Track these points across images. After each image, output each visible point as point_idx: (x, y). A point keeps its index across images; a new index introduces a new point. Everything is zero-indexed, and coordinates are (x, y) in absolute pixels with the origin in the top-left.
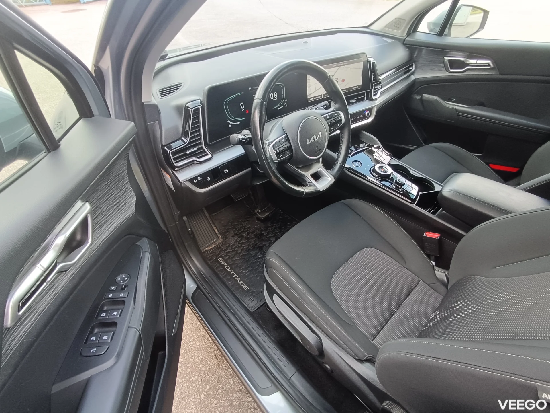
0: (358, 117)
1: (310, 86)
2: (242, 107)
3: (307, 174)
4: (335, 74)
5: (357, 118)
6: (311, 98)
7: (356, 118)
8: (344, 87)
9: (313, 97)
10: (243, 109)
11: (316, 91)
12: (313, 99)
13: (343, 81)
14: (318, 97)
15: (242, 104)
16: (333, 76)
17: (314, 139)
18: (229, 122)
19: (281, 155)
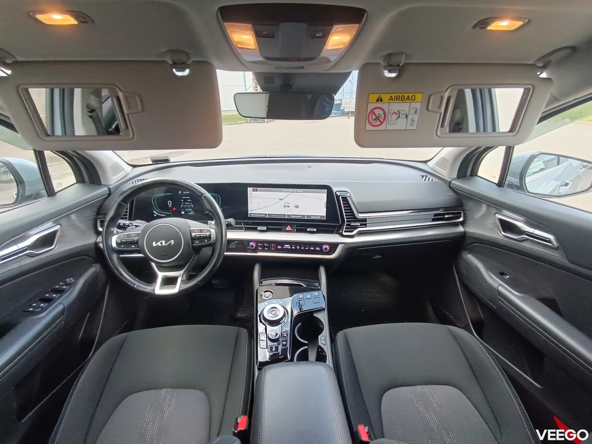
0: (313, 248)
1: (252, 203)
2: (170, 204)
3: (161, 275)
4: (284, 198)
5: (311, 248)
6: (252, 214)
7: (309, 248)
8: (298, 213)
9: (256, 214)
10: (170, 206)
11: (259, 209)
12: (255, 215)
13: (297, 207)
14: (262, 215)
15: (170, 202)
16: (282, 199)
17: (161, 243)
18: (155, 212)
19: (123, 246)
